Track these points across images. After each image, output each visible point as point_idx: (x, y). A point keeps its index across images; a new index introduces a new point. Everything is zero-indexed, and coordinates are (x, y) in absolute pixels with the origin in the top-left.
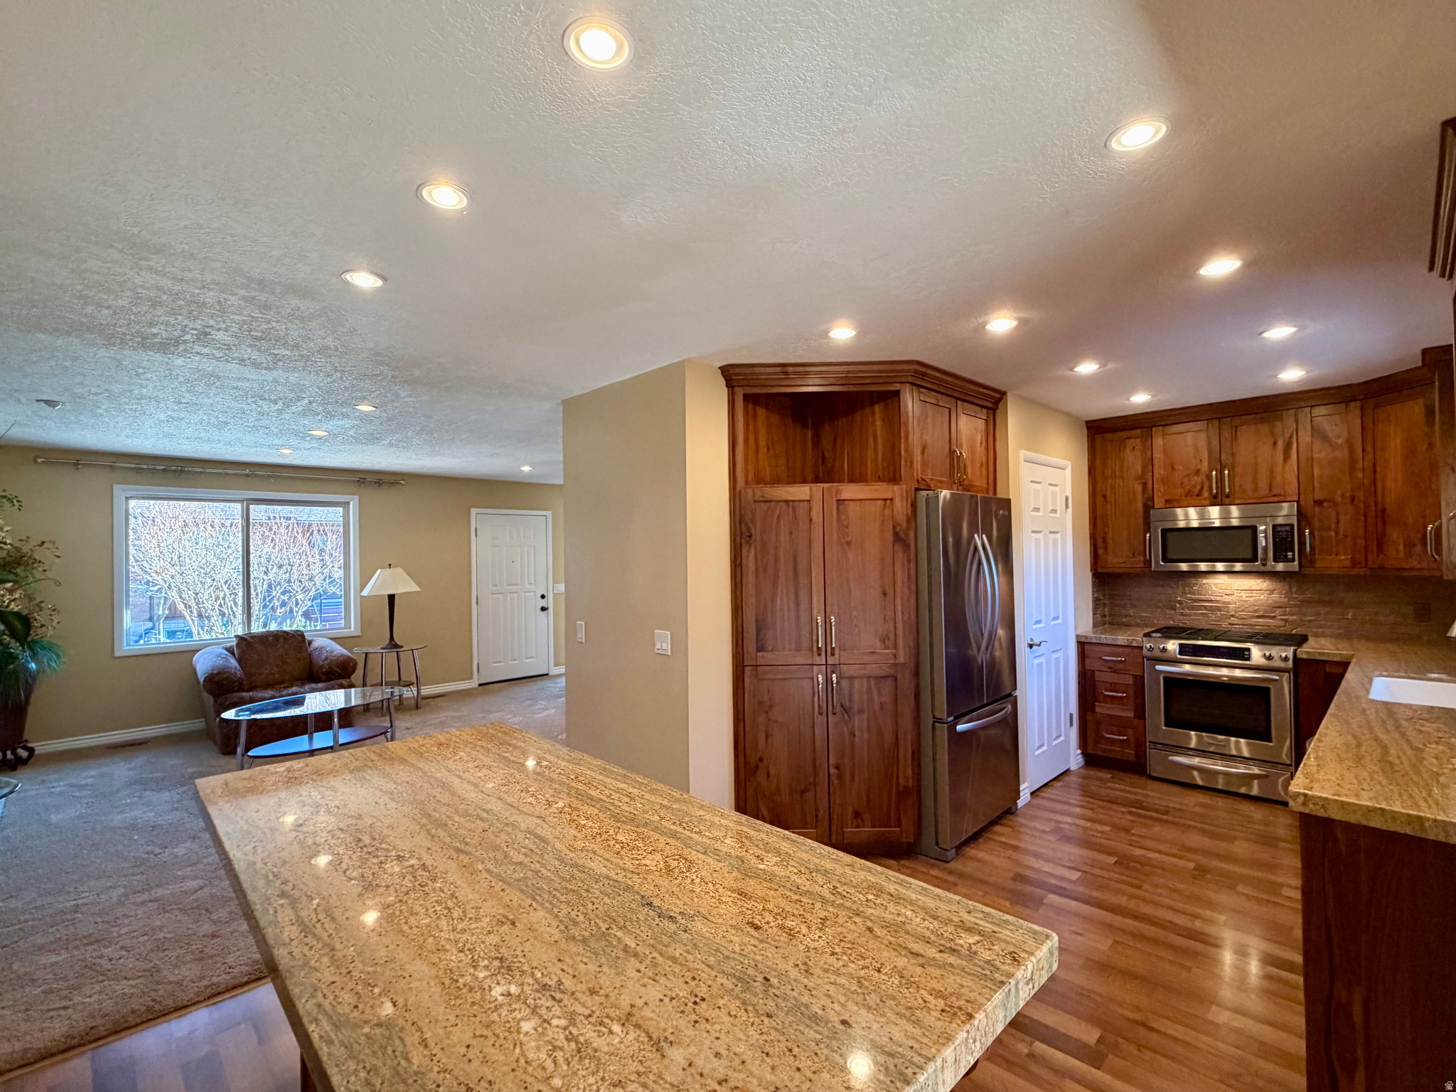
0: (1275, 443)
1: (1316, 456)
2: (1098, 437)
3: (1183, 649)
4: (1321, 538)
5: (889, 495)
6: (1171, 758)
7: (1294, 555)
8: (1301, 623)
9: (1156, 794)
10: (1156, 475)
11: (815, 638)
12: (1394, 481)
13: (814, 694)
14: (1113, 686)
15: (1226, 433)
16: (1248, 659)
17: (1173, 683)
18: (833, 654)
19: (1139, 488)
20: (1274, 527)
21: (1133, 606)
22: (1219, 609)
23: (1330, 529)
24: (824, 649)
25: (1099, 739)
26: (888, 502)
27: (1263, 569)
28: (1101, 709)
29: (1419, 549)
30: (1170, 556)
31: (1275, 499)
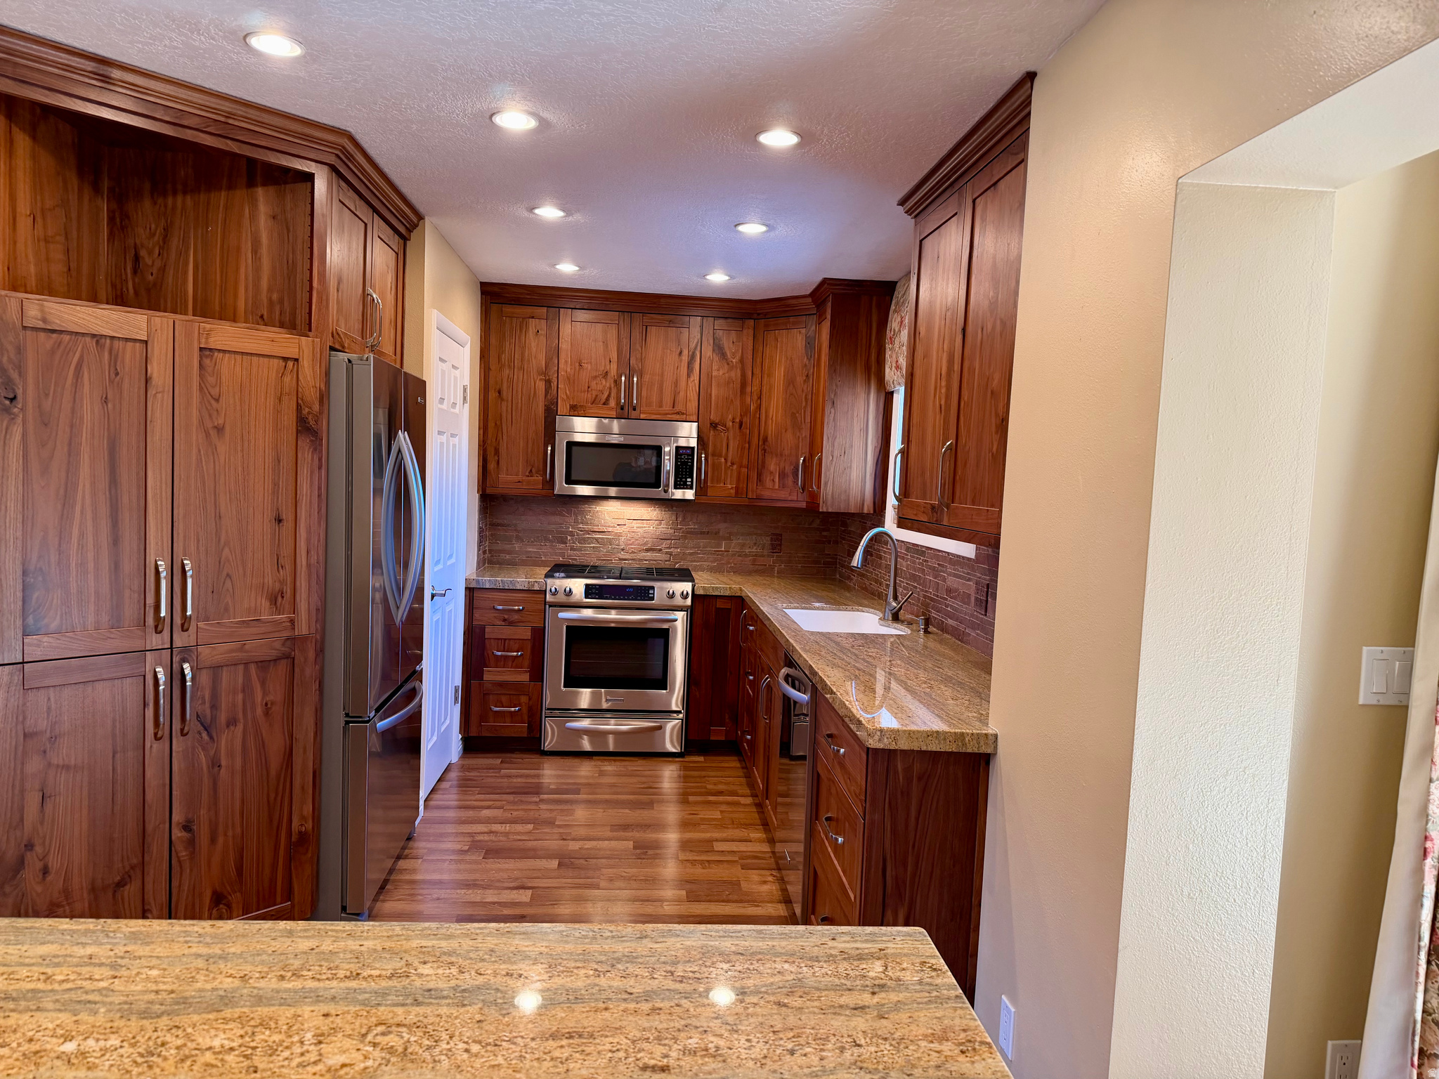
0: (681, 353)
1: (714, 373)
2: (494, 307)
3: (590, 591)
4: (713, 464)
5: (292, 352)
6: (570, 725)
7: (692, 482)
8: (683, 556)
9: (550, 773)
10: (562, 373)
11: (150, 600)
12: (775, 410)
13: (145, 705)
14: (505, 644)
15: (637, 334)
16: (652, 599)
17: (577, 633)
18: (184, 628)
19: (541, 386)
20: (677, 448)
21: (519, 539)
22: (610, 541)
23: (720, 456)
24: (168, 621)
25: (485, 715)
26: (290, 364)
27: (663, 496)
28: (491, 675)
29: (790, 480)
30: (574, 477)
31: (678, 417)
